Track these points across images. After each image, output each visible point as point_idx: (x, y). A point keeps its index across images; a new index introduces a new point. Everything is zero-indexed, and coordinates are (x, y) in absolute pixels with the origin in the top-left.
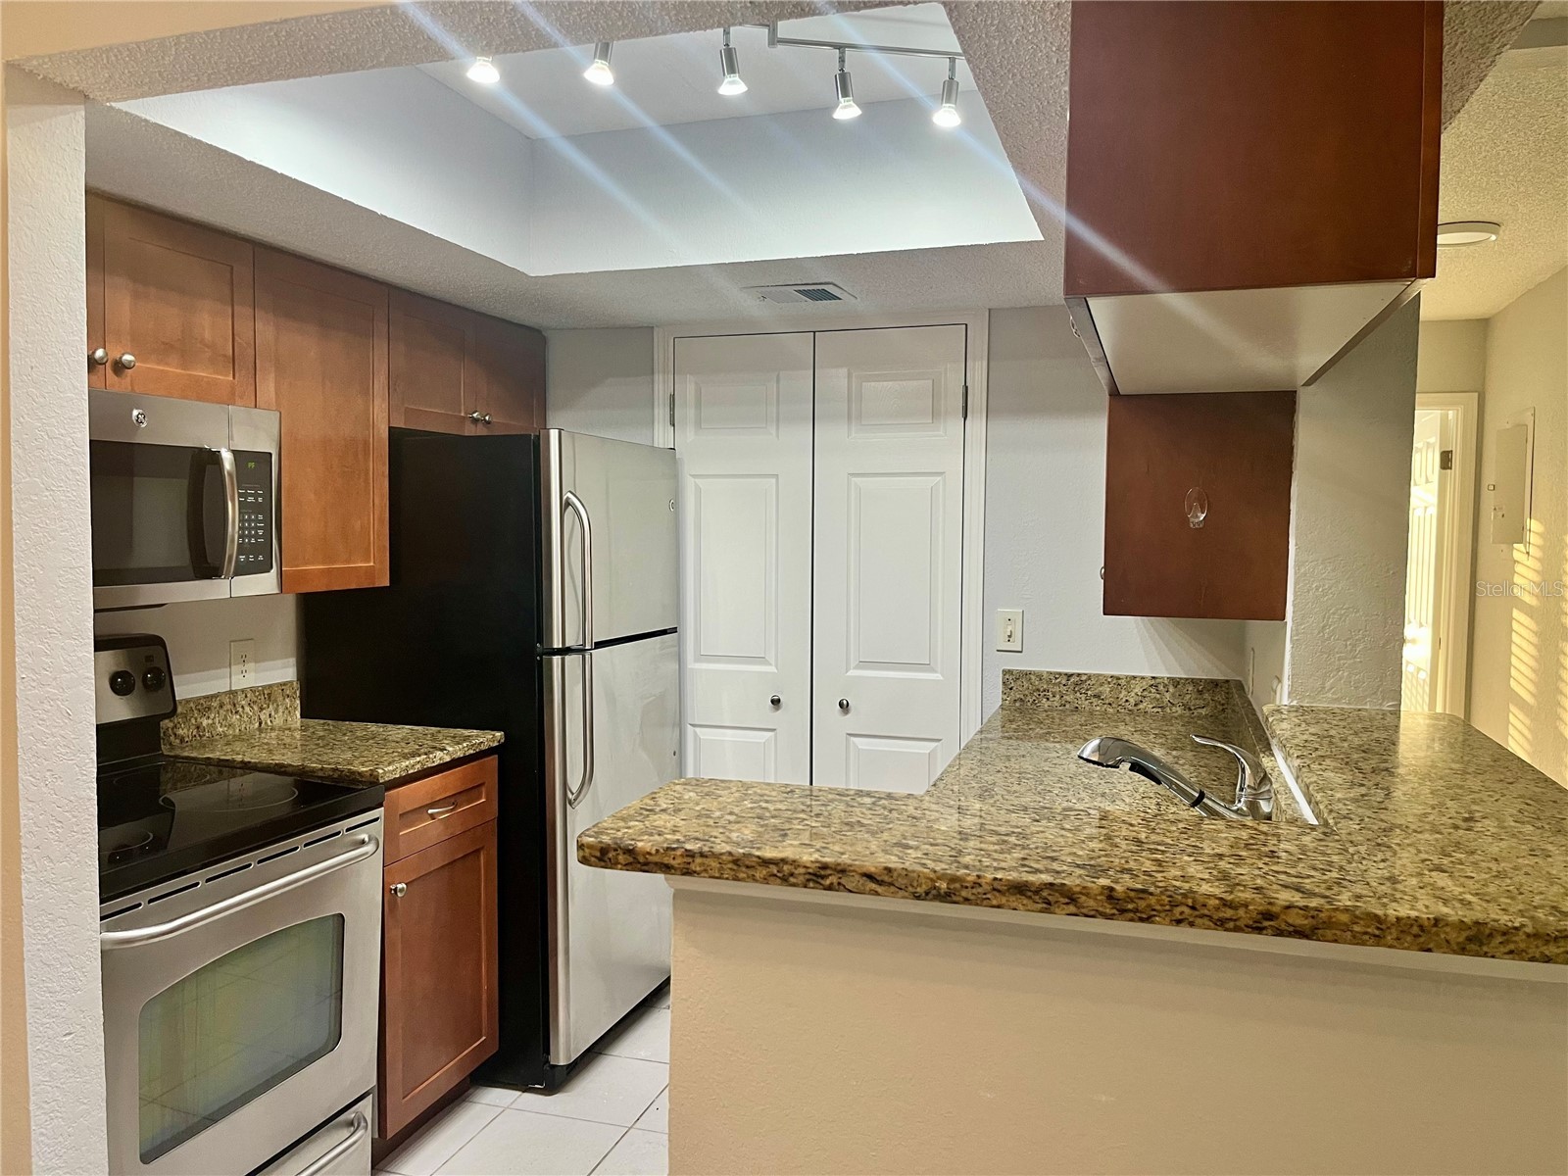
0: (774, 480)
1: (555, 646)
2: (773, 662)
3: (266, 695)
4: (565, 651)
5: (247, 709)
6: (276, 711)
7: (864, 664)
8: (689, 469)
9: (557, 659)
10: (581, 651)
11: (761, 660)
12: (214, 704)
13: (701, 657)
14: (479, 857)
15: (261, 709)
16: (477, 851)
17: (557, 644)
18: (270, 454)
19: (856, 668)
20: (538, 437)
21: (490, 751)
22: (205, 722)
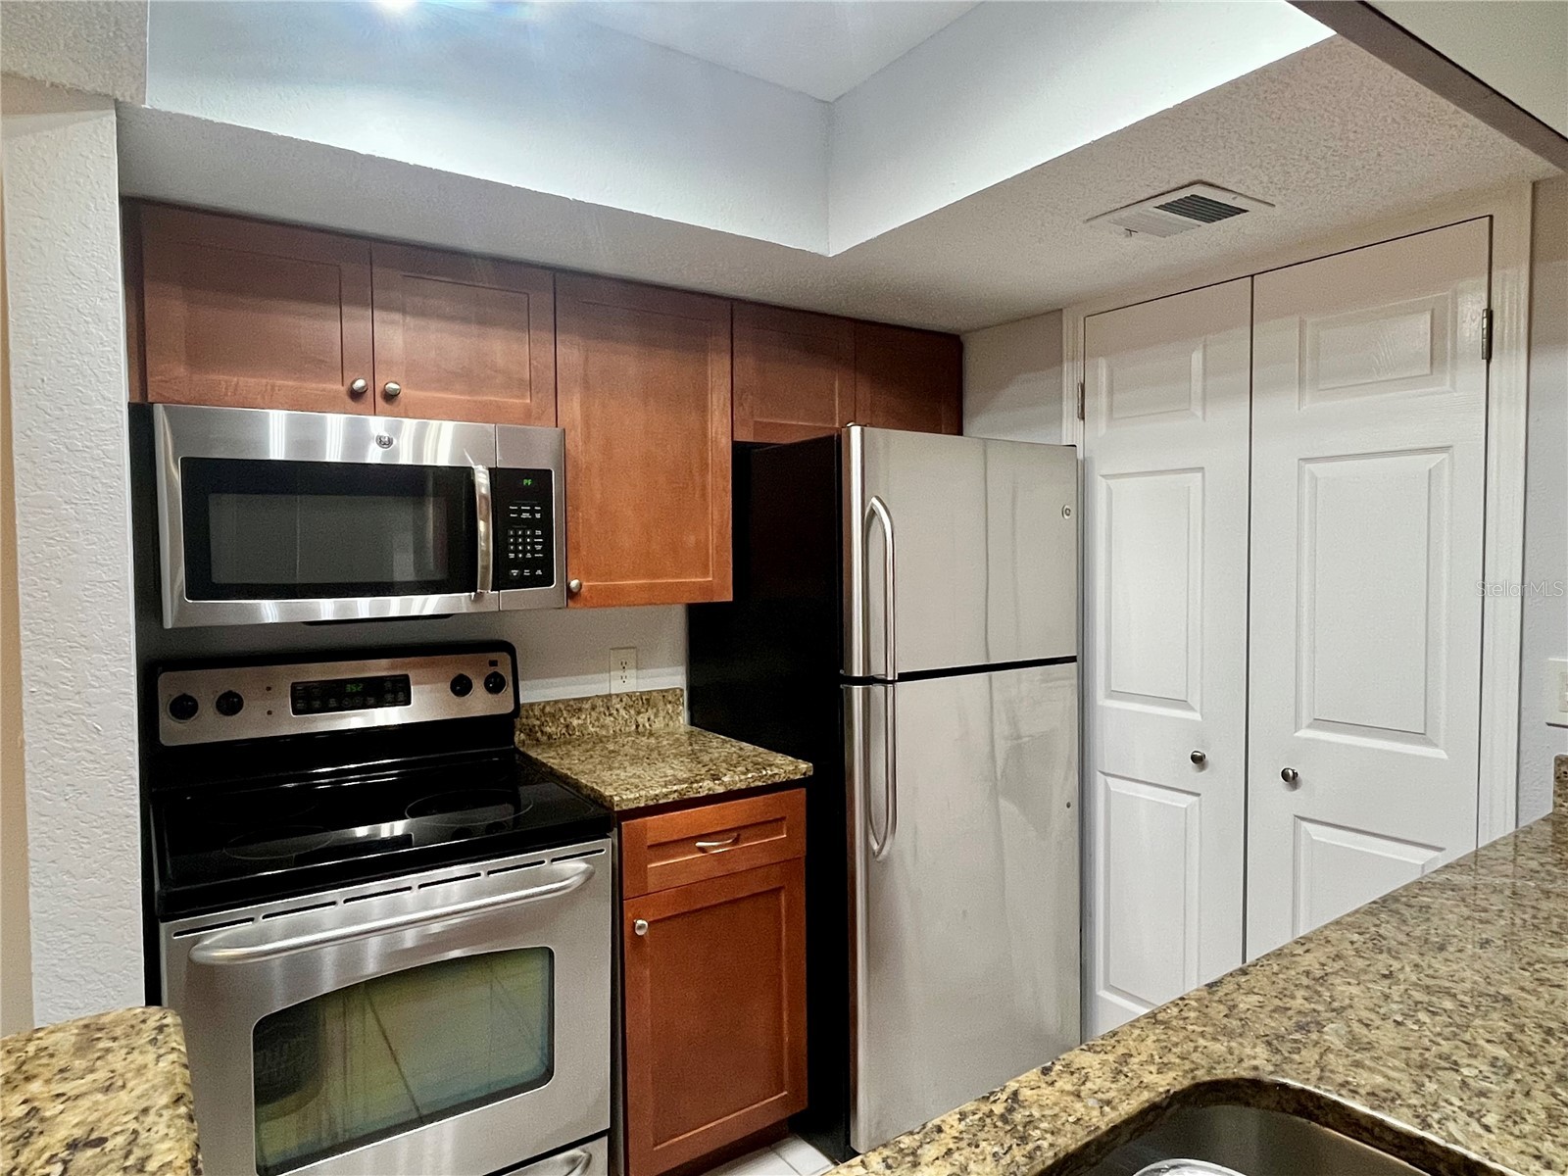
0: (1199, 475)
1: (856, 675)
2: (1198, 707)
3: (645, 701)
4: (867, 681)
5: (623, 712)
6: (656, 715)
7: (1319, 723)
8: (1100, 469)
9: (857, 691)
10: (884, 682)
11: (1183, 704)
12: (587, 706)
13: (1112, 694)
14: (778, 899)
15: (639, 713)
16: (777, 891)
17: (858, 672)
18: (549, 472)
19: (1309, 726)
20: (839, 437)
21: (789, 785)
22: (575, 722)
